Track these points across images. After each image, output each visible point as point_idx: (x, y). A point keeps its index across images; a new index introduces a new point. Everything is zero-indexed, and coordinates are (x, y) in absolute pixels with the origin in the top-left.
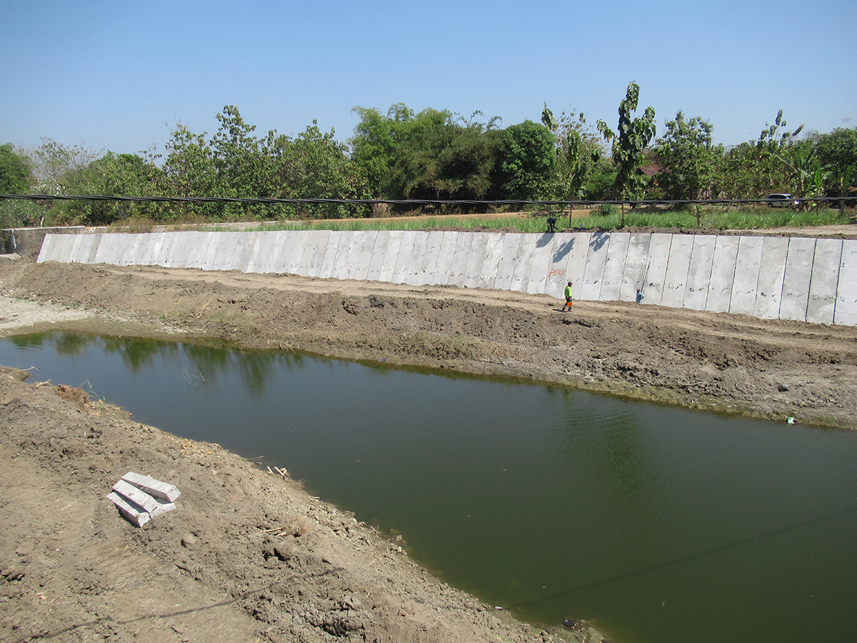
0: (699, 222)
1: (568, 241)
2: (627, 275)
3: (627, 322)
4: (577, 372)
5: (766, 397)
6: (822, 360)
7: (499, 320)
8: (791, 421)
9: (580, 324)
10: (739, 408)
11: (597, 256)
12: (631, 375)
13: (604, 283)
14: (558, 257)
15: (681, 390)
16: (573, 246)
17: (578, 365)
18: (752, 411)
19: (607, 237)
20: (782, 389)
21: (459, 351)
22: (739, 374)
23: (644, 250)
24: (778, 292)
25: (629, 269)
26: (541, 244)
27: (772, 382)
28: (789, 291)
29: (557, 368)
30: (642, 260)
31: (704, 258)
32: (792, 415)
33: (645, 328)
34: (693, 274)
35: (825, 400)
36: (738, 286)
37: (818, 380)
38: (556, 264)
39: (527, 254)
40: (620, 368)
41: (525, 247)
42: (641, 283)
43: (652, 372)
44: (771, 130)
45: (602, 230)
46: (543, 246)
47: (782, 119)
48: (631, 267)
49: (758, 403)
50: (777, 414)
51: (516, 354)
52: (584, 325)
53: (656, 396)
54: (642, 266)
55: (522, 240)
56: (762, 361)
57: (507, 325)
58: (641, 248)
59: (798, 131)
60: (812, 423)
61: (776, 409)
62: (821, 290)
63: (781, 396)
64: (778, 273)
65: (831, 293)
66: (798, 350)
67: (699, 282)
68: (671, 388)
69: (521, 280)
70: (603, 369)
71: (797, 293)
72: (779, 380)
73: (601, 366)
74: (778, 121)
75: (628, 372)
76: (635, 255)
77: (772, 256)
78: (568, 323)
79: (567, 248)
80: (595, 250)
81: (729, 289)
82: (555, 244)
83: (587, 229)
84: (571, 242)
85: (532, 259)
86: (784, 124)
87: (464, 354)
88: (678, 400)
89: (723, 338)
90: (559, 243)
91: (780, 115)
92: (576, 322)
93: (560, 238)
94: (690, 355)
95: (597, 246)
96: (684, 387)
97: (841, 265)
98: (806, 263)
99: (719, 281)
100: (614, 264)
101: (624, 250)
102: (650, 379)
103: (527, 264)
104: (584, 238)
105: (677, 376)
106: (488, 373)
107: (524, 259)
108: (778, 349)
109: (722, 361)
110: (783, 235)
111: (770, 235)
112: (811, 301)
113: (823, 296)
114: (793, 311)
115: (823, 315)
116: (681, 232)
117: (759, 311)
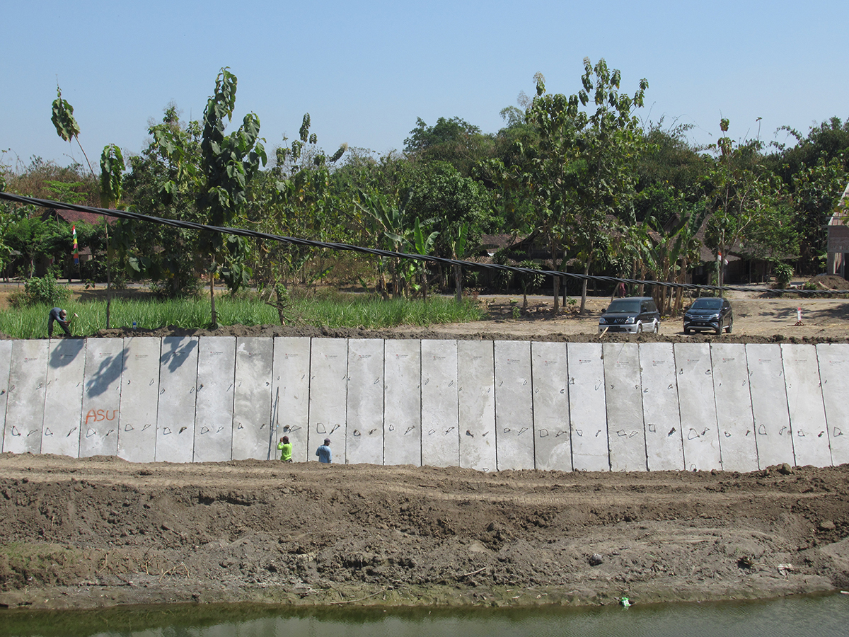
0: (282, 318)
1: (115, 353)
2: (240, 414)
3: (309, 491)
4: (271, 581)
5: (579, 575)
6: (613, 519)
7: (72, 509)
8: (626, 603)
9: (230, 500)
10: (551, 596)
11: (178, 382)
12: (370, 573)
13: (198, 429)
14: (98, 386)
15: (460, 584)
16: (128, 363)
17: (272, 569)
18: (571, 598)
19: (192, 344)
20: (594, 562)
21: (24, 572)
22: (524, 550)
23: (265, 367)
24: (489, 427)
25: (243, 402)
26: (58, 360)
27: (578, 555)
28: (506, 426)
29: (235, 580)
30: (263, 386)
31: (369, 378)
32: (623, 594)
33: (342, 498)
34: (356, 406)
35: (653, 568)
36: (429, 422)
37: (630, 544)
38: (95, 399)
39: (32, 382)
40: (347, 564)
41: (25, 367)
42: (267, 426)
43: (401, 563)
44: (294, 149)
45: (177, 332)
46: (65, 363)
47: (311, 131)
48: (245, 398)
49: (572, 586)
50: (604, 596)
51: (145, 564)
52: (236, 502)
53: (427, 599)
54: (264, 396)
55: (17, 353)
56: (542, 530)
57: (91, 515)
58: (259, 364)
59: (338, 155)
60: (650, 601)
61: (601, 591)
62: (550, 421)
63: (595, 572)
64: (485, 398)
65: (563, 425)
66: (582, 507)
67: (367, 419)
68: (443, 583)
69: (25, 433)
70: (319, 570)
71: (516, 428)
72: (585, 549)
73: (314, 565)
74: (303, 132)
75: (364, 569)
76: (249, 377)
77: (473, 371)
78: (208, 501)
79: (116, 367)
80: (172, 368)
81: (417, 429)
82: (90, 358)
83: (149, 331)
84: (123, 356)
85: (43, 390)
86: (313, 140)
87: (39, 576)
88: (463, 599)
89: (467, 503)
90: (98, 358)
91: (306, 123)
92: (222, 498)
93: (98, 350)
94: (426, 535)
95: (175, 361)
96: (462, 579)
97: (569, 382)
98: (522, 381)
99: (398, 416)
100: (213, 397)
101: (228, 368)
102: (402, 574)
103: (33, 400)
104: (148, 348)
105: (444, 564)
106: (109, 604)
107: (26, 391)
108: (554, 508)
109: (489, 536)
110: (484, 337)
111: (464, 337)
112: (538, 441)
113: (552, 430)
114: (515, 456)
115: (557, 459)
116: (325, 334)
117: (467, 462)
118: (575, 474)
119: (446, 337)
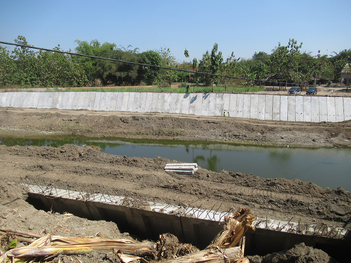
0: (225, 90)
1: (195, 96)
2: (216, 107)
3: (228, 122)
4: (220, 138)
5: (279, 140)
6: (287, 130)
7: (186, 123)
8: (288, 146)
9: (214, 123)
10: (273, 144)
11: (206, 101)
12: (238, 137)
13: (209, 110)
14: (192, 102)
15: (255, 141)
16: (197, 98)
17: (220, 135)
18: (277, 145)
19: (208, 95)
20: (282, 138)
21: (178, 134)
22: (268, 135)
23: (221, 99)
24: (264, 112)
25: (217, 105)
26: (185, 97)
27: (279, 136)
28: (267, 111)
29: (214, 137)
30: (221, 103)
31: (241, 102)
32: (288, 144)
33: (234, 124)
34: (238, 107)
35: (294, 140)
36: (252, 110)
37: (290, 135)
38: (191, 104)
39: (180, 101)
40: (234, 135)
41: (179, 98)
42: (221, 110)
43: (244, 136)
44: (230, 58)
45: (206, 92)
46: (186, 98)
47: (233, 55)
48: (218, 105)
49: (277, 142)
50: (284, 145)
51: (198, 133)
52: (215, 123)
53: (249, 143)
54: (221, 104)
55: (178, 96)
56: (272, 131)
57: (189, 124)
58: (220, 98)
59: (239, 59)
60: (293, 146)
61: (283, 144)
62: (276, 111)
63: (282, 140)
64: (263, 106)
65: (279, 112)
66: (281, 128)
67: (240, 109)
68: (252, 140)
69: (179, 110)
70: (229, 136)
71: (269, 112)
72: (281, 135)
73: (228, 135)
74: (232, 55)
75: (237, 136)
76: (218, 101)
77: (261, 101)
78: (210, 123)
79: (195, 98)
80: (205, 99)
81: (250, 111)
82: (190, 97)
83: (201, 92)
84: (196, 97)
85: (182, 102)
86: (234, 56)
87: (180, 134)
88: (255, 143)
89: (258, 125)
90: (192, 97)
91: (233, 53)
92: (212, 122)
93: (192, 95)
94: (249, 131)
95: (205, 97)
96: (256, 140)
97: (280, 103)
98: (271, 103)
99: (246, 109)
100: (212, 104)
101: (215, 99)
102: (244, 138)
103: (181, 104)
104: (201, 95)
105: (253, 137)
106: (192, 140)
108: (275, 127)
109: (262, 132)
110: (264, 94)
111: (260, 94)
112: (273, 114)
113: (276, 112)
114: (268, 117)
115: (277, 118)
116: (233, 93)
117: (259, 118)
118: (280, 121)
119: (256, 94)
